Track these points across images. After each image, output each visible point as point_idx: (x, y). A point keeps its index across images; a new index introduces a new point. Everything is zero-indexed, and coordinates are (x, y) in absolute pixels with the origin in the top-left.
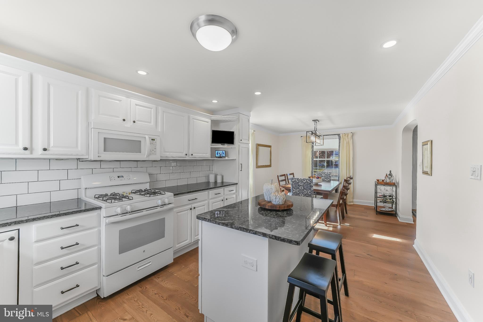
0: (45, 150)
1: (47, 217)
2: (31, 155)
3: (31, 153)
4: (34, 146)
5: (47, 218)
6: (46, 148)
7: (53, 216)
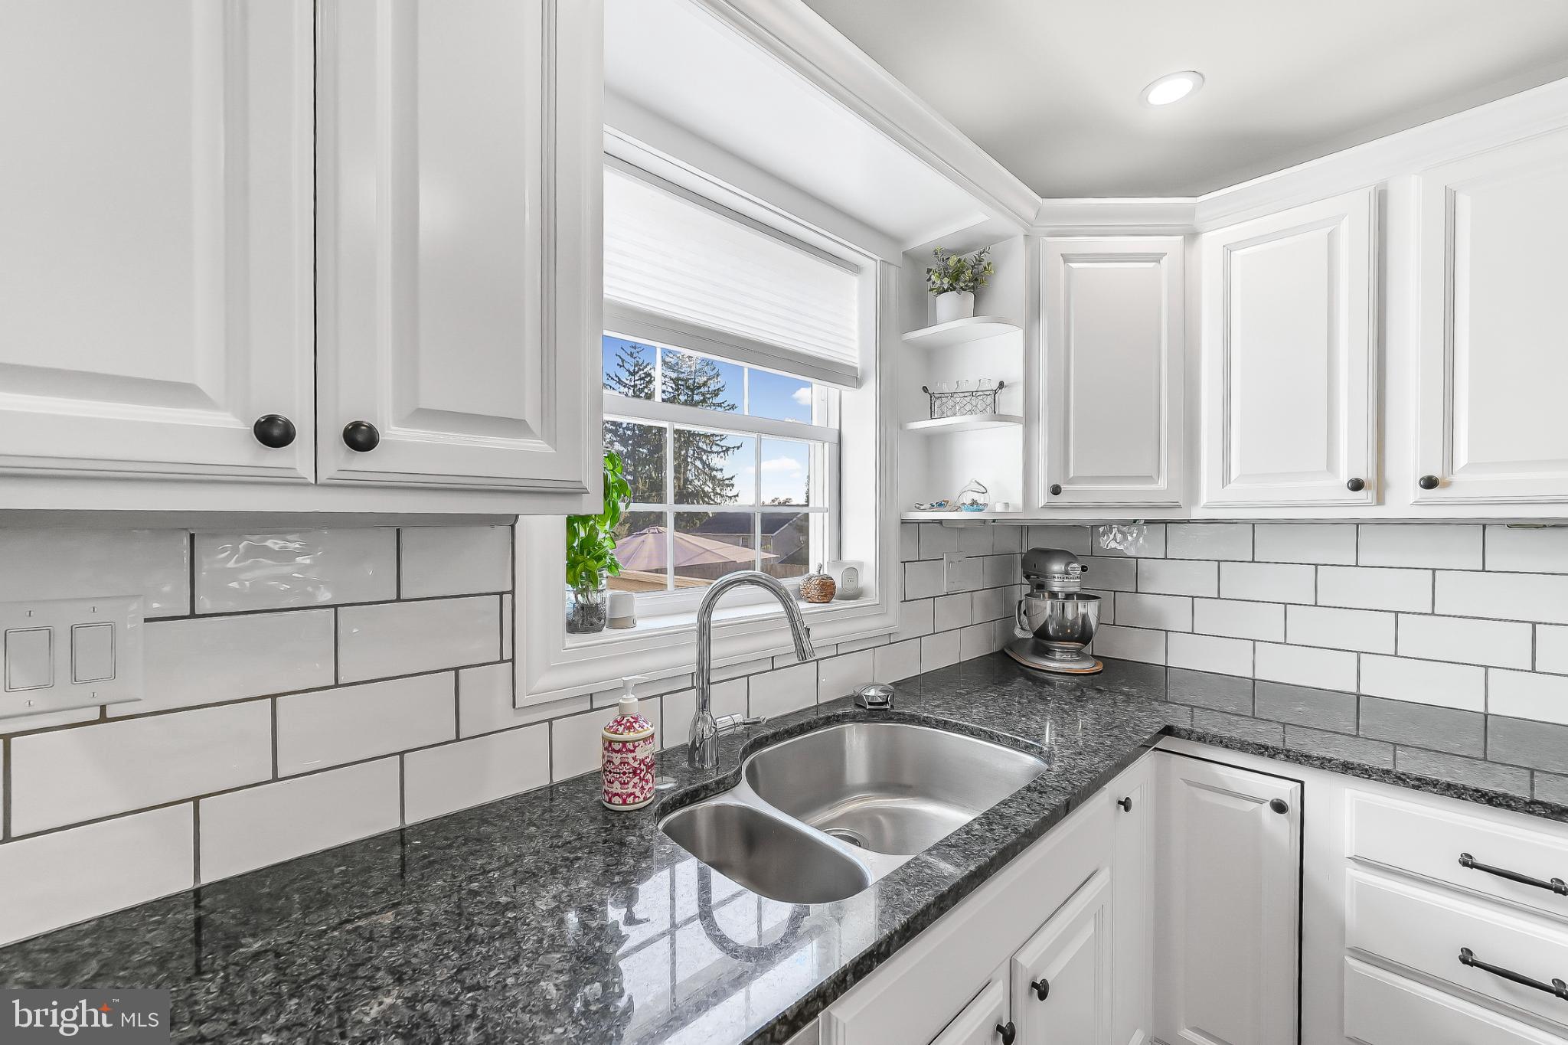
0: (1430, 483)
1: (1399, 778)
2: (1379, 508)
3: (1380, 500)
4: (1391, 471)
5: (1400, 782)
6: (1436, 473)
7: (1427, 784)
